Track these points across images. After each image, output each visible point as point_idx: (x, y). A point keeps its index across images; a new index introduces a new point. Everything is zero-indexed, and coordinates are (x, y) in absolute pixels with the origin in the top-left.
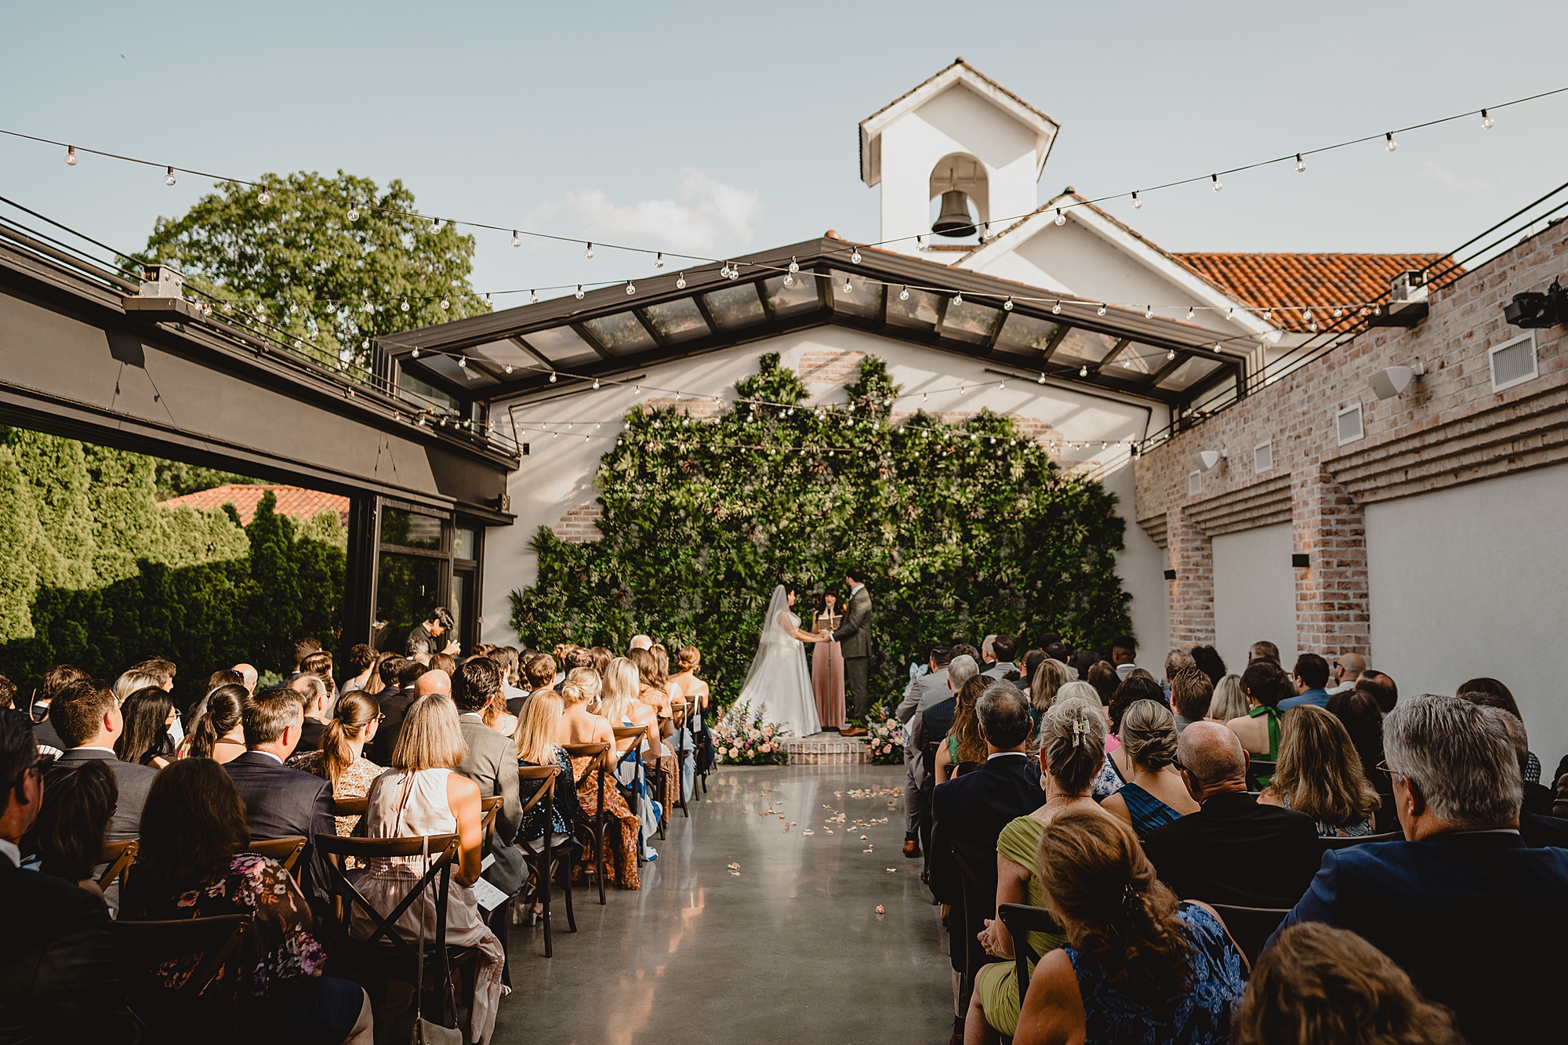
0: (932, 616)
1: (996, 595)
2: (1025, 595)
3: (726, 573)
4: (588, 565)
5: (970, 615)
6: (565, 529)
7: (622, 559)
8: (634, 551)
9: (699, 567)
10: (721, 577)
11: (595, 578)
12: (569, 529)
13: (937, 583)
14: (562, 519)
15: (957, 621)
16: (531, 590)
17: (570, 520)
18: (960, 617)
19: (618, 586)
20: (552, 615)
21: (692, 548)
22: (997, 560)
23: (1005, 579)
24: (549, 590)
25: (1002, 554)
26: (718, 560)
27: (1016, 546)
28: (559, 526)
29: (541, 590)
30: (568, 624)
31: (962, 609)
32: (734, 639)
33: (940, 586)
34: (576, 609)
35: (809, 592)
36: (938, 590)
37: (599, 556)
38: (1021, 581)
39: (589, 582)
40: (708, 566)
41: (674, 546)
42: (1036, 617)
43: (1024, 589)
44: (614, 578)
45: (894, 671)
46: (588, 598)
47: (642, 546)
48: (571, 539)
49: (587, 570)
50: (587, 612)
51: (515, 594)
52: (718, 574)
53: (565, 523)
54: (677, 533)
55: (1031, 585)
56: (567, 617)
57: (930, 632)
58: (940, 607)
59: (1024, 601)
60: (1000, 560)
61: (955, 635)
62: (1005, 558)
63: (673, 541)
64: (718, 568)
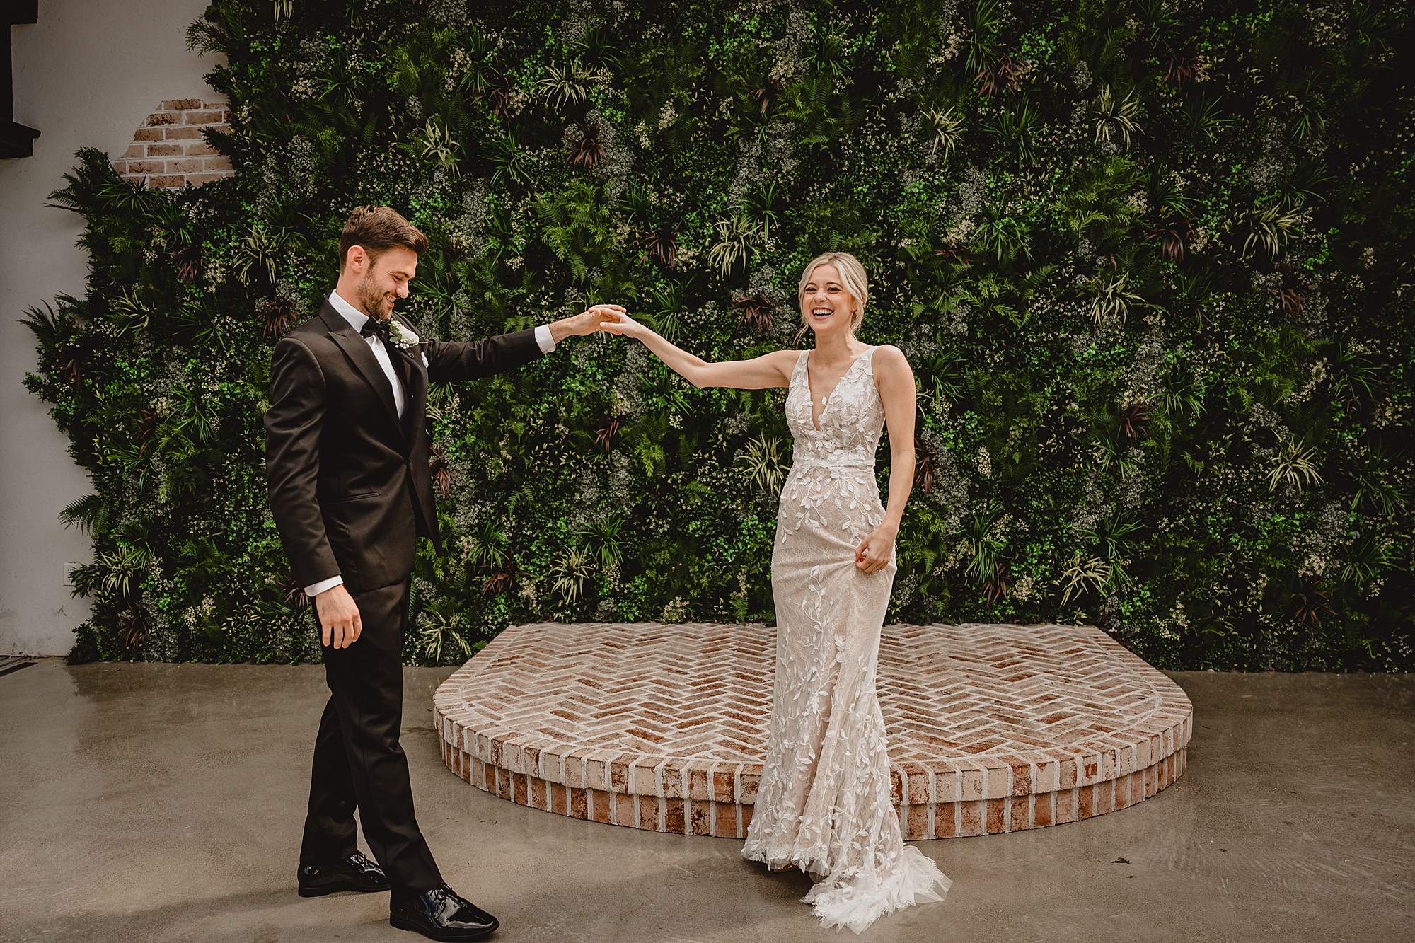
0: (1060, 350)
1: (1243, 287)
2: (1326, 288)
3: (528, 252)
4: (197, 241)
5: (1170, 344)
6: (148, 160)
7: (276, 222)
8: (305, 205)
9: (462, 238)
10: (516, 262)
11: (215, 273)
12: (155, 159)
13: (1079, 261)
14: (139, 136)
15: (1129, 360)
16: (77, 308)
17: (157, 137)
18: (1144, 349)
19: (268, 290)
20: (125, 365)
21: (443, 192)
22: (1244, 195)
23: (1272, 242)
24: (114, 305)
25: (1261, 176)
26: (505, 218)
27: (1300, 153)
28: (131, 153)
29: (95, 307)
30: (162, 384)
31: (1146, 327)
32: (552, 417)
33: (1086, 268)
34: (177, 351)
35: (737, 295)
36: (1081, 279)
37: (219, 222)
38: (1315, 249)
39: (202, 282)
40: (484, 233)
41: (399, 187)
42: (1356, 347)
43: (1325, 269)
44: (258, 271)
45: (961, 492)
46: (203, 318)
47: (324, 194)
48: (162, 181)
49: (194, 255)
50: (204, 356)
51: (41, 316)
52: (509, 255)
53: (146, 145)
54: (405, 155)
55: (1345, 258)
56: (158, 369)
57: (1058, 391)
58: (1087, 323)
59: (1322, 303)
60: (1256, 194)
61: (1126, 399)
62: (1270, 188)
63: (396, 176)
64: (506, 239)
